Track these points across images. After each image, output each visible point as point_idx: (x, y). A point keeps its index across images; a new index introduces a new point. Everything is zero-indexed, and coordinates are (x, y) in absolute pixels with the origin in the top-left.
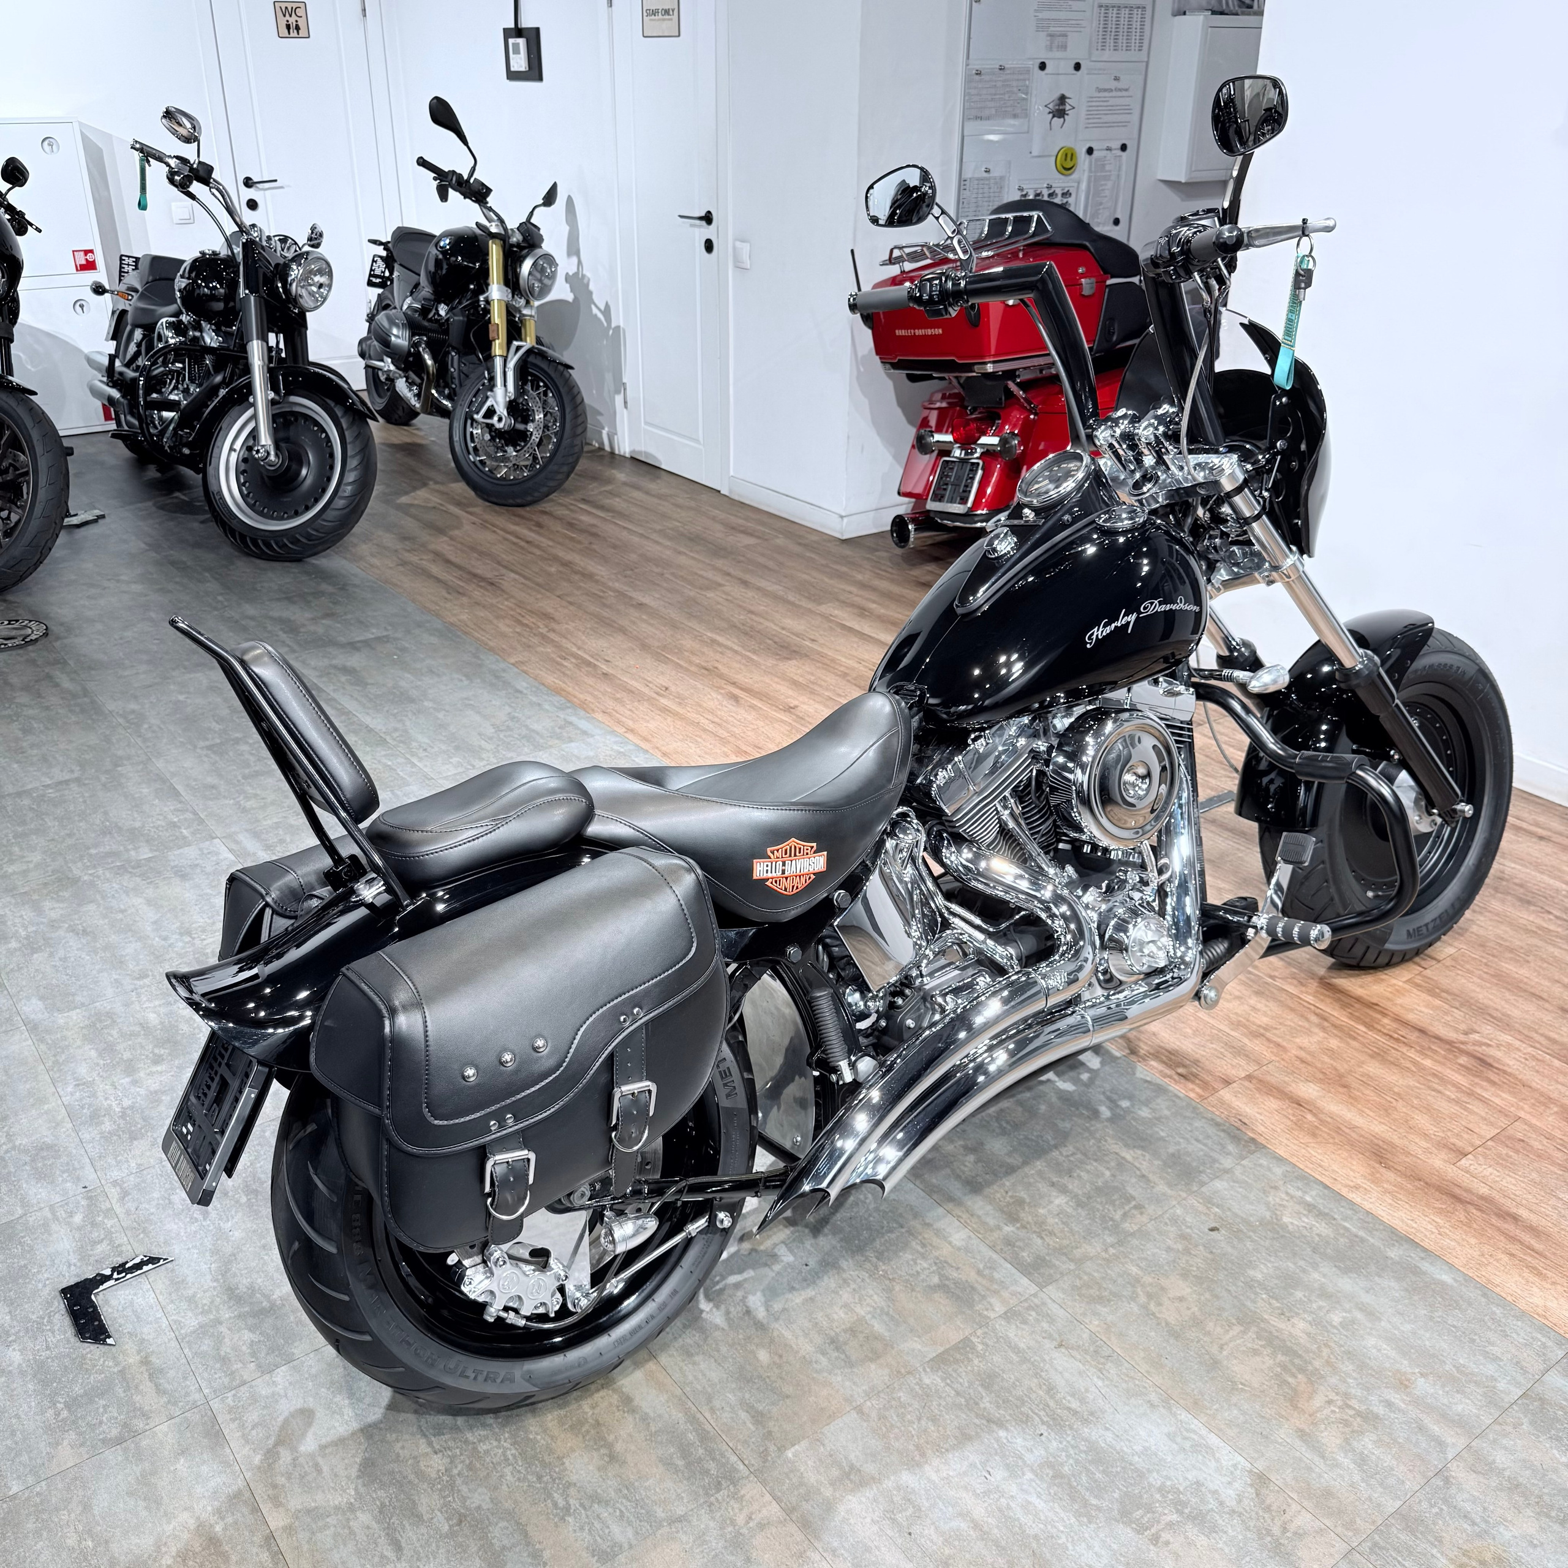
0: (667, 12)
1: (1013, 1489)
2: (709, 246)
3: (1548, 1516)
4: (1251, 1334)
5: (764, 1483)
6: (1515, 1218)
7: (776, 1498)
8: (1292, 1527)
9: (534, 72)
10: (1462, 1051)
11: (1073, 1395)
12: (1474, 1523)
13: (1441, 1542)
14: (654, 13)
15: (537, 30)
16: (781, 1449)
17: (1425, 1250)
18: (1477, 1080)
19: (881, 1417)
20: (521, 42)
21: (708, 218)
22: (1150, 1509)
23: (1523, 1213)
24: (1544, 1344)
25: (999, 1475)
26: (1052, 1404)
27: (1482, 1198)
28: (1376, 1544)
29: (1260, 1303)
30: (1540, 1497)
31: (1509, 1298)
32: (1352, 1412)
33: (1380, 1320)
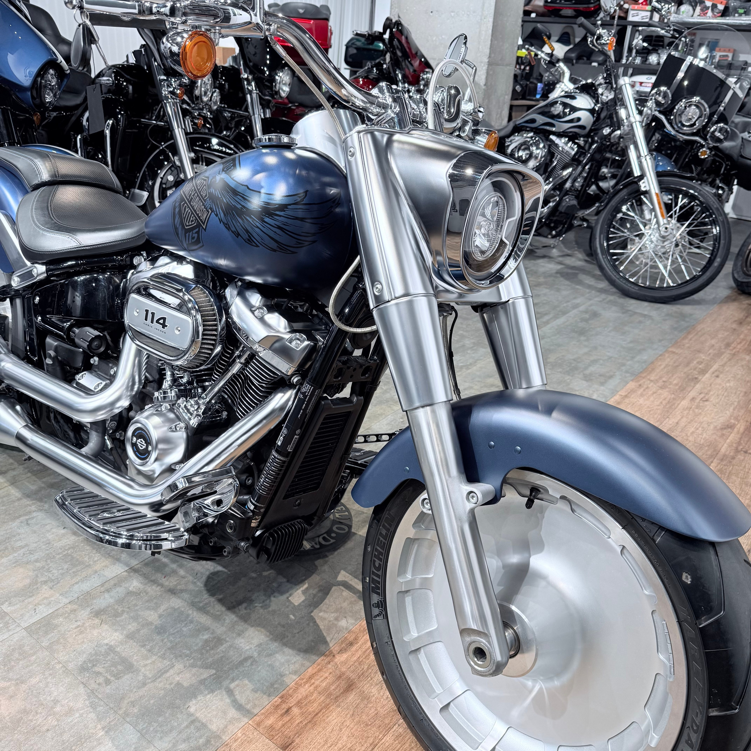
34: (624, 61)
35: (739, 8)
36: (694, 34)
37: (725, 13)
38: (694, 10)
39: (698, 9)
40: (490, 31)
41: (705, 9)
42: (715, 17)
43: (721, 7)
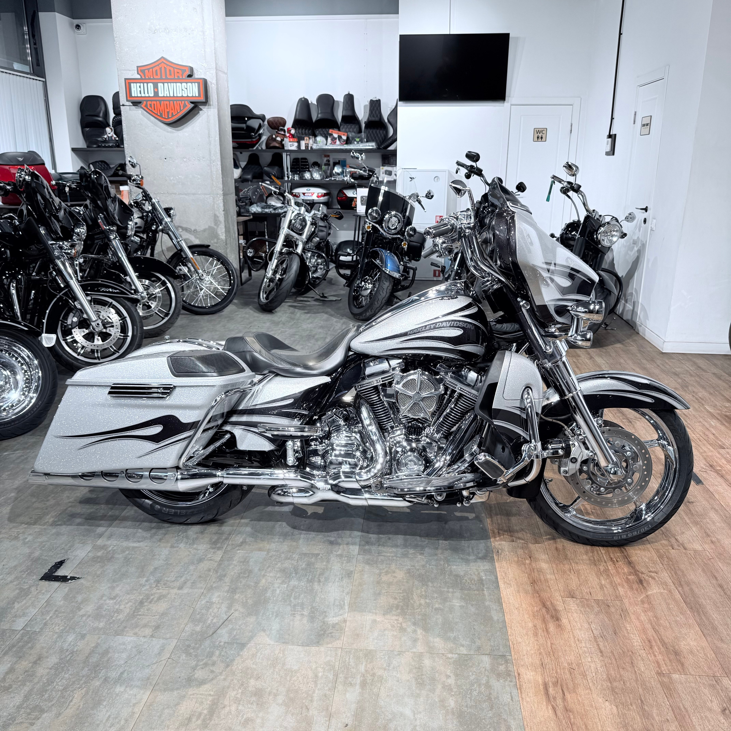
0: (647, 125)
1: (276, 585)
2: (645, 221)
3: (416, 679)
4: (402, 595)
5: (224, 553)
6: (558, 619)
7: (222, 557)
8: (333, 634)
9: (612, 152)
10: (637, 575)
11: (325, 578)
12: (389, 666)
13: (370, 663)
14: (644, 125)
15: (615, 135)
16: (238, 550)
17: (502, 608)
18: (625, 585)
19: (271, 557)
20: (610, 140)
21: (646, 209)
22: (303, 609)
23: (565, 621)
24: (499, 649)
25: (279, 581)
26: (317, 576)
27: (555, 610)
28: (350, 652)
29: (419, 591)
30: (422, 675)
31: (509, 634)
32: (399, 625)
33: (451, 614)
34: (286, 179)
35: (356, 137)
36: (328, 156)
37: (348, 141)
38: (327, 140)
39: (329, 139)
40: (220, 171)
41: (334, 139)
42: (342, 145)
43: (344, 138)
